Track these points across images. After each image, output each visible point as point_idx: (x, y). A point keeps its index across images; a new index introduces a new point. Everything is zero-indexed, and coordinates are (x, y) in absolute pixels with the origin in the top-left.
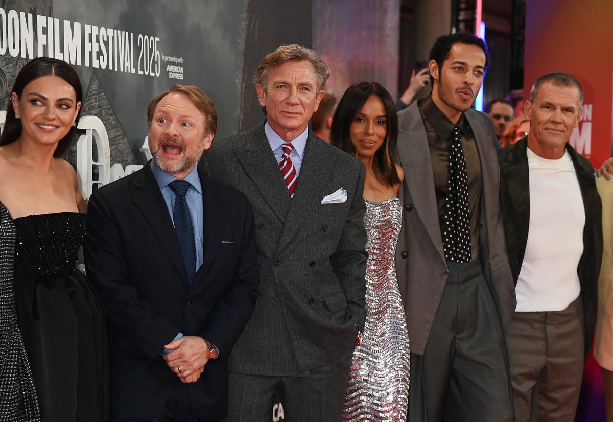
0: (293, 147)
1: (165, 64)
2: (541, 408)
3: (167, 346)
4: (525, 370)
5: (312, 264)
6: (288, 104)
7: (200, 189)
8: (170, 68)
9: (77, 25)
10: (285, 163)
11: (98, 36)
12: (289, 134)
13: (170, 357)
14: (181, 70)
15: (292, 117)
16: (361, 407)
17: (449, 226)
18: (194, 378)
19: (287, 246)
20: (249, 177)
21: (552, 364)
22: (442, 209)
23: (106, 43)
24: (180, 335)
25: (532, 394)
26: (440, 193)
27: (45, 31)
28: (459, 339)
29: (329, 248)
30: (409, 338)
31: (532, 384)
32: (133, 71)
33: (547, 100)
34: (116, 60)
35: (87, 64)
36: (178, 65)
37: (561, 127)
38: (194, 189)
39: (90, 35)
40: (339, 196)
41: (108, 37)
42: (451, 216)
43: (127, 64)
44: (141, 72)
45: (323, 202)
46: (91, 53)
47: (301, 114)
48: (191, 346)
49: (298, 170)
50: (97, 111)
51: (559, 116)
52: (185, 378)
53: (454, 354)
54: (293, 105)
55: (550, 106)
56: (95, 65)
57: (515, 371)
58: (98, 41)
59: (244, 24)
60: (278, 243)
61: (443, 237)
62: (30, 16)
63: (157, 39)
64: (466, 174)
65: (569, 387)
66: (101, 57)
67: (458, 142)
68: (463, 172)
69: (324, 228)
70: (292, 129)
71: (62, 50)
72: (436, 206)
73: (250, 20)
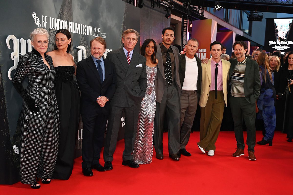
0: (130, 53)
1: (101, 35)
2: (187, 116)
3: (97, 99)
4: (184, 107)
5: (133, 81)
6: (130, 43)
7: (103, 62)
8: (103, 36)
9: (79, 24)
10: (128, 57)
11: (84, 27)
12: (129, 50)
13: (98, 101)
14: (106, 36)
15: (131, 46)
16: (144, 114)
17: (167, 73)
18: (103, 106)
19: (128, 77)
20: (119, 60)
21: (190, 106)
22: (165, 69)
23: (86, 29)
24: (100, 96)
25: (185, 113)
26: (164, 65)
27: (71, 25)
28: (168, 99)
29: (137, 78)
30: (156, 99)
31: (185, 110)
32: (93, 36)
33: (190, 44)
34: (89, 33)
35: (81, 34)
36: (105, 35)
37: (193, 51)
38: (102, 62)
39: (82, 27)
40: (140, 65)
41: (87, 27)
42: (167, 70)
43: (92, 34)
44: (95, 36)
45: (136, 67)
46: (82, 31)
47: (133, 45)
48: (103, 99)
49: (131, 59)
50: (84, 45)
51: (193, 48)
52: (101, 106)
53: (167, 103)
54: (131, 43)
55: (191, 46)
56: (83, 34)
57: (182, 107)
58: (84, 28)
59: (122, 26)
60: (125, 76)
61: (165, 76)
62: (67, 22)
63: (99, 29)
64: (171, 61)
65: (193, 111)
66: (85, 32)
67: (169, 53)
68: (170, 60)
69: (136, 73)
70: (130, 49)
71: (75, 30)
72: (163, 68)
73: (124, 26)
